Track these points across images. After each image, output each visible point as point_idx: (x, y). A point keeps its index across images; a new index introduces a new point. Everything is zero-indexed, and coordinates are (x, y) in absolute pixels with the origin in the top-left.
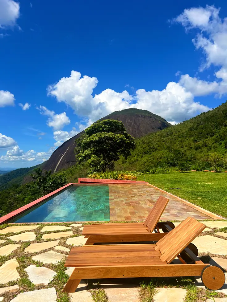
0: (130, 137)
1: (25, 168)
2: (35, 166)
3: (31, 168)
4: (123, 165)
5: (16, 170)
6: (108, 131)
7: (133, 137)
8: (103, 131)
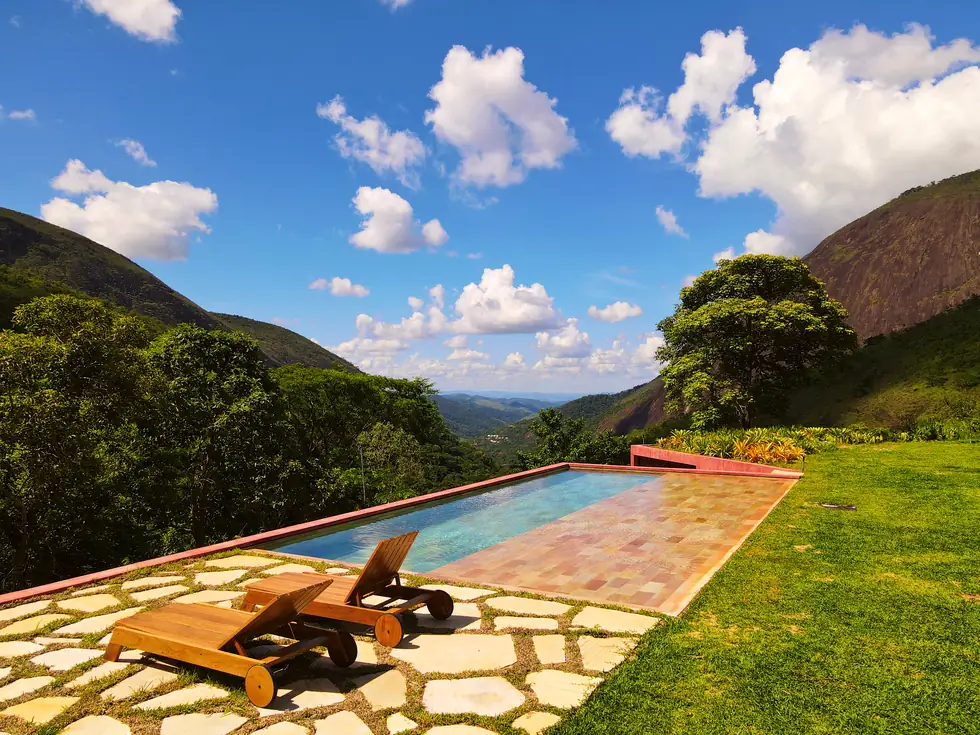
0: (831, 311)
1: (601, 396)
2: (630, 390)
3: (618, 395)
4: (928, 391)
5: (577, 401)
6: (748, 295)
7: (842, 311)
8: (732, 293)
